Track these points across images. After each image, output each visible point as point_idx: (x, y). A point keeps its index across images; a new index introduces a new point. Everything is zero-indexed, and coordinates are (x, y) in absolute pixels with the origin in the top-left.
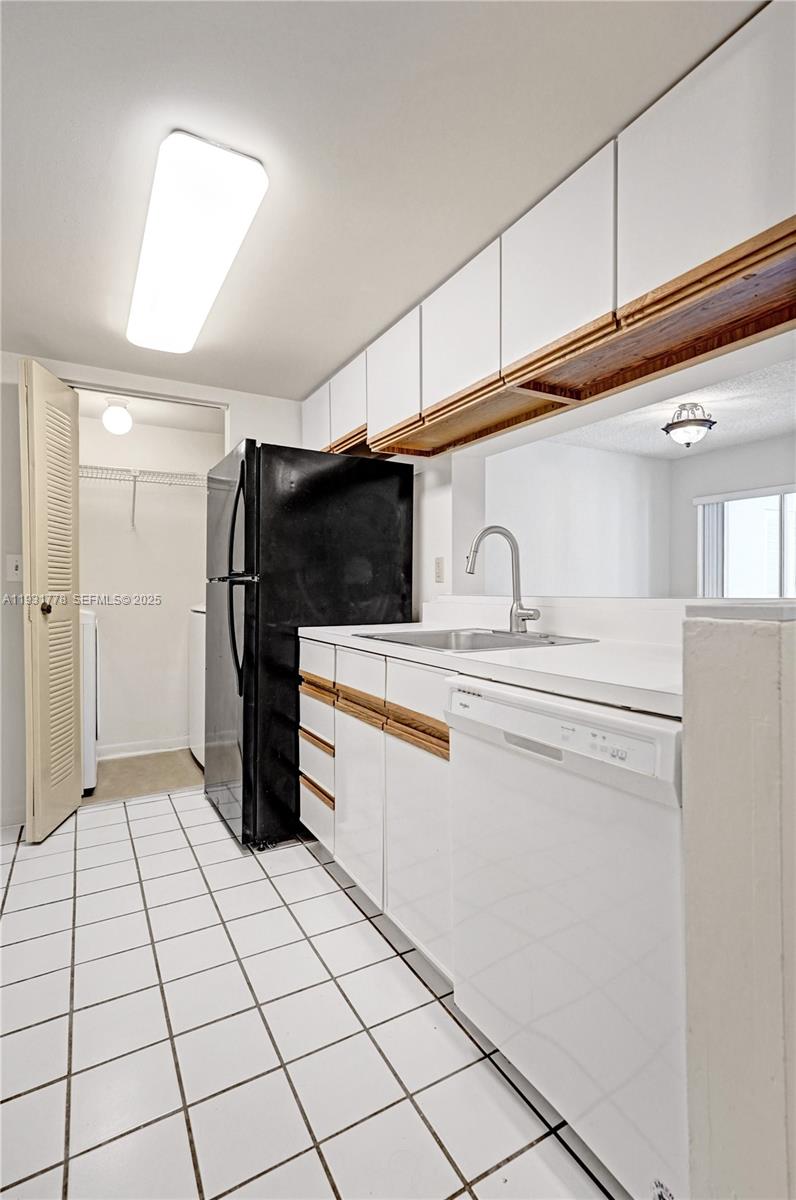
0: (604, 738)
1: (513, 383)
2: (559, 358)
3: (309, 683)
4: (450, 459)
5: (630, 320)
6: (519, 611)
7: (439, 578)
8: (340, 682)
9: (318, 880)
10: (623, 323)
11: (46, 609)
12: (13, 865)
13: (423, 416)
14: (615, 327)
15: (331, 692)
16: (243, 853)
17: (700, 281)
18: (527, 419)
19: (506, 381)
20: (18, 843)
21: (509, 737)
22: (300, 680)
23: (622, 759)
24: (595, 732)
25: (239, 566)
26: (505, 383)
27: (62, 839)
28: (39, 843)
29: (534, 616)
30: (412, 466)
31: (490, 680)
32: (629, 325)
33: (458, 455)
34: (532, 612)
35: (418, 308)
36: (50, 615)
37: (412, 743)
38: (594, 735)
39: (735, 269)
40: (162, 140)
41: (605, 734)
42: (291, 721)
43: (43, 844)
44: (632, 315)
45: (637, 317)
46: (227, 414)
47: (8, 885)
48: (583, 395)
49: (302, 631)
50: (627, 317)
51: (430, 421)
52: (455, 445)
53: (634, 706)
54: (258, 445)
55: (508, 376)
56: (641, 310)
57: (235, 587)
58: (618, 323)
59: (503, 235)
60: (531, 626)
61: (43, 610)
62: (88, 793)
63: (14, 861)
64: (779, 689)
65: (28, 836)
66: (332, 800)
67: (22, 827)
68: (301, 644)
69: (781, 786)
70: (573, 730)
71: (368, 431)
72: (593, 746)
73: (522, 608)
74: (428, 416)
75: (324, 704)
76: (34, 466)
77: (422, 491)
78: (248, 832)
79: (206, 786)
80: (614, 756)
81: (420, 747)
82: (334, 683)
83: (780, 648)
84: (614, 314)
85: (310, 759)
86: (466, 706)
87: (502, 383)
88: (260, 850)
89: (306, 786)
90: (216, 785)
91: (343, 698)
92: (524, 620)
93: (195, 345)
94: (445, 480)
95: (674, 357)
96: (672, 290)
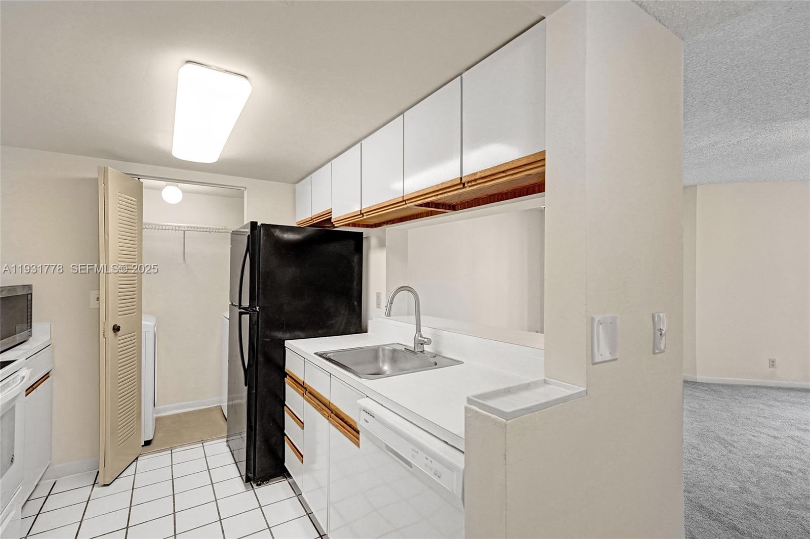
0: (431, 462)
1: (411, 204)
2: (434, 196)
3: (290, 377)
4: (385, 231)
5: (470, 184)
6: (419, 338)
7: (379, 306)
8: (307, 383)
9: (293, 508)
10: (466, 185)
11: (116, 329)
12: (88, 503)
13: (362, 212)
14: (462, 186)
15: (302, 386)
16: (246, 488)
17: (503, 172)
18: (426, 216)
19: (407, 202)
20: (94, 485)
21: (387, 446)
22: (286, 374)
23: (439, 477)
24: (427, 457)
25: (246, 303)
26: (406, 204)
27: (124, 482)
28: (108, 485)
29: (429, 342)
30: (362, 233)
31: (382, 405)
32: (470, 186)
33: (389, 229)
34: (426, 340)
35: (359, 144)
36: (119, 333)
37: (343, 433)
38: (427, 459)
39: (520, 170)
40: (180, 68)
41: (432, 460)
42: (280, 399)
43: (111, 485)
44: (471, 181)
45: (473, 183)
46: (246, 192)
47: (82, 520)
48: (456, 208)
49: (288, 343)
50: (468, 182)
51: (367, 215)
52: (387, 224)
53: (449, 443)
54: (259, 224)
55: (408, 200)
56: (475, 180)
57: (243, 316)
58: (464, 184)
59: (405, 114)
60: (427, 348)
61: (114, 329)
62: (148, 443)
63: (89, 500)
64: (505, 459)
65: (99, 480)
66: (302, 456)
67: (98, 472)
68: (287, 351)
69: (506, 514)
70: (417, 452)
71: (332, 213)
72: (426, 465)
73: (421, 337)
74: (366, 213)
75: (298, 394)
76: (108, 236)
77: (369, 248)
78: (250, 475)
79: (228, 436)
80: (435, 474)
81: (347, 436)
82: (304, 382)
83: (506, 436)
84: (461, 179)
85: (290, 427)
86: (367, 422)
87: (404, 203)
88: (258, 485)
89: (288, 443)
90: (235, 435)
91: (309, 392)
92: (422, 344)
93: (220, 156)
94: (382, 244)
95: (504, 196)
96: (489, 173)
